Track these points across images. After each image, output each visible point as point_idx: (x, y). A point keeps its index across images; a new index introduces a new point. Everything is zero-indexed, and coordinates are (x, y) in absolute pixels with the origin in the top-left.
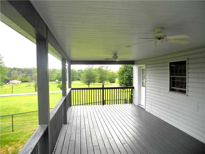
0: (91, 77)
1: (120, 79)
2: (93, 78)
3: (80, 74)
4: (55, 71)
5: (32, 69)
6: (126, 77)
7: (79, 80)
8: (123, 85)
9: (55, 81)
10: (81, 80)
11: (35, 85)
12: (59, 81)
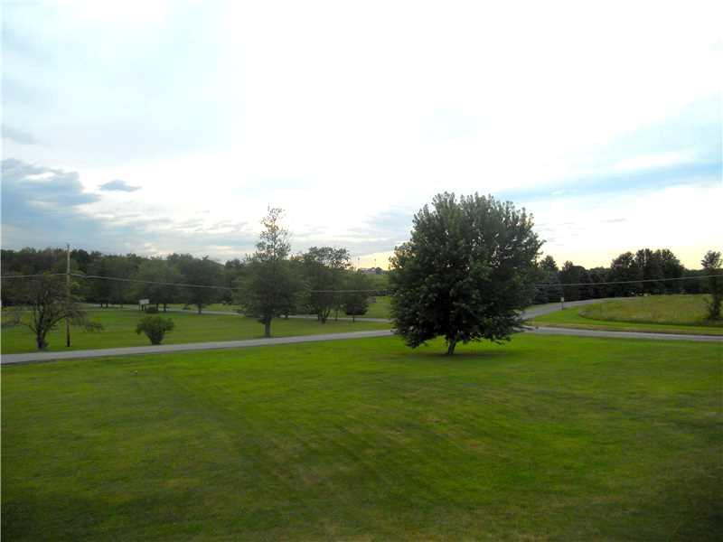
0: (279, 290)
1: (401, 305)
2: (286, 296)
3: (233, 279)
4: (140, 266)
5: (53, 255)
6: (430, 296)
7: (228, 300)
8: (412, 328)
9: (137, 303)
10: (235, 301)
11: (38, 318)
12: (151, 302)
